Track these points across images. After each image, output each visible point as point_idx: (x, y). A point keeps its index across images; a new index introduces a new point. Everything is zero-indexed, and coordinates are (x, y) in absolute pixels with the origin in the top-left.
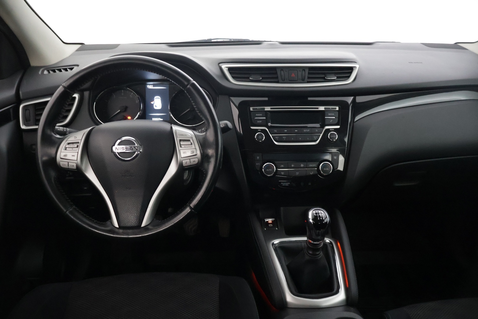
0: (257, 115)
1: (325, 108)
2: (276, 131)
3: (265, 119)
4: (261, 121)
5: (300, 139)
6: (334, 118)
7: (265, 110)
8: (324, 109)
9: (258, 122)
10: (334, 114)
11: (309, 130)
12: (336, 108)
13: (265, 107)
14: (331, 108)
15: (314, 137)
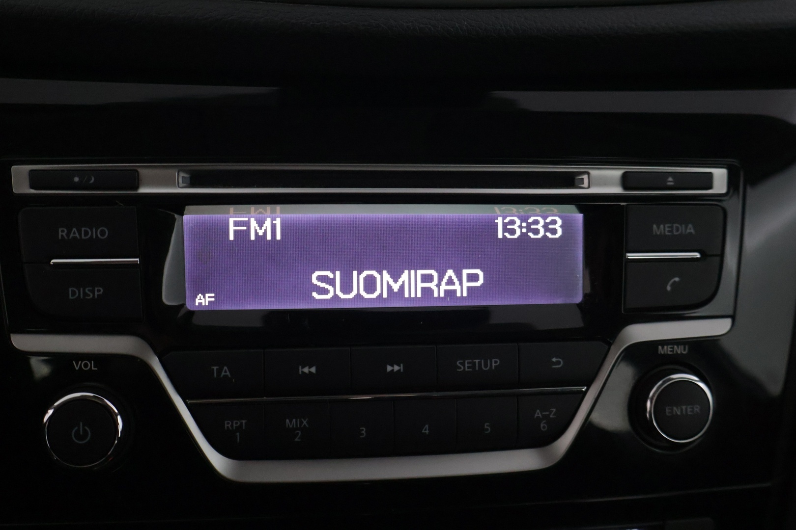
0: (62, 233)
1: (626, 181)
2: (226, 372)
3: (134, 265)
4: (99, 291)
5: (426, 430)
6: (697, 255)
7: (143, 190)
8: (617, 190)
9: (74, 293)
10: (691, 229)
11: (495, 363)
12: (707, 181)
13: (145, 172)
14: (670, 181)
15: (538, 414)
